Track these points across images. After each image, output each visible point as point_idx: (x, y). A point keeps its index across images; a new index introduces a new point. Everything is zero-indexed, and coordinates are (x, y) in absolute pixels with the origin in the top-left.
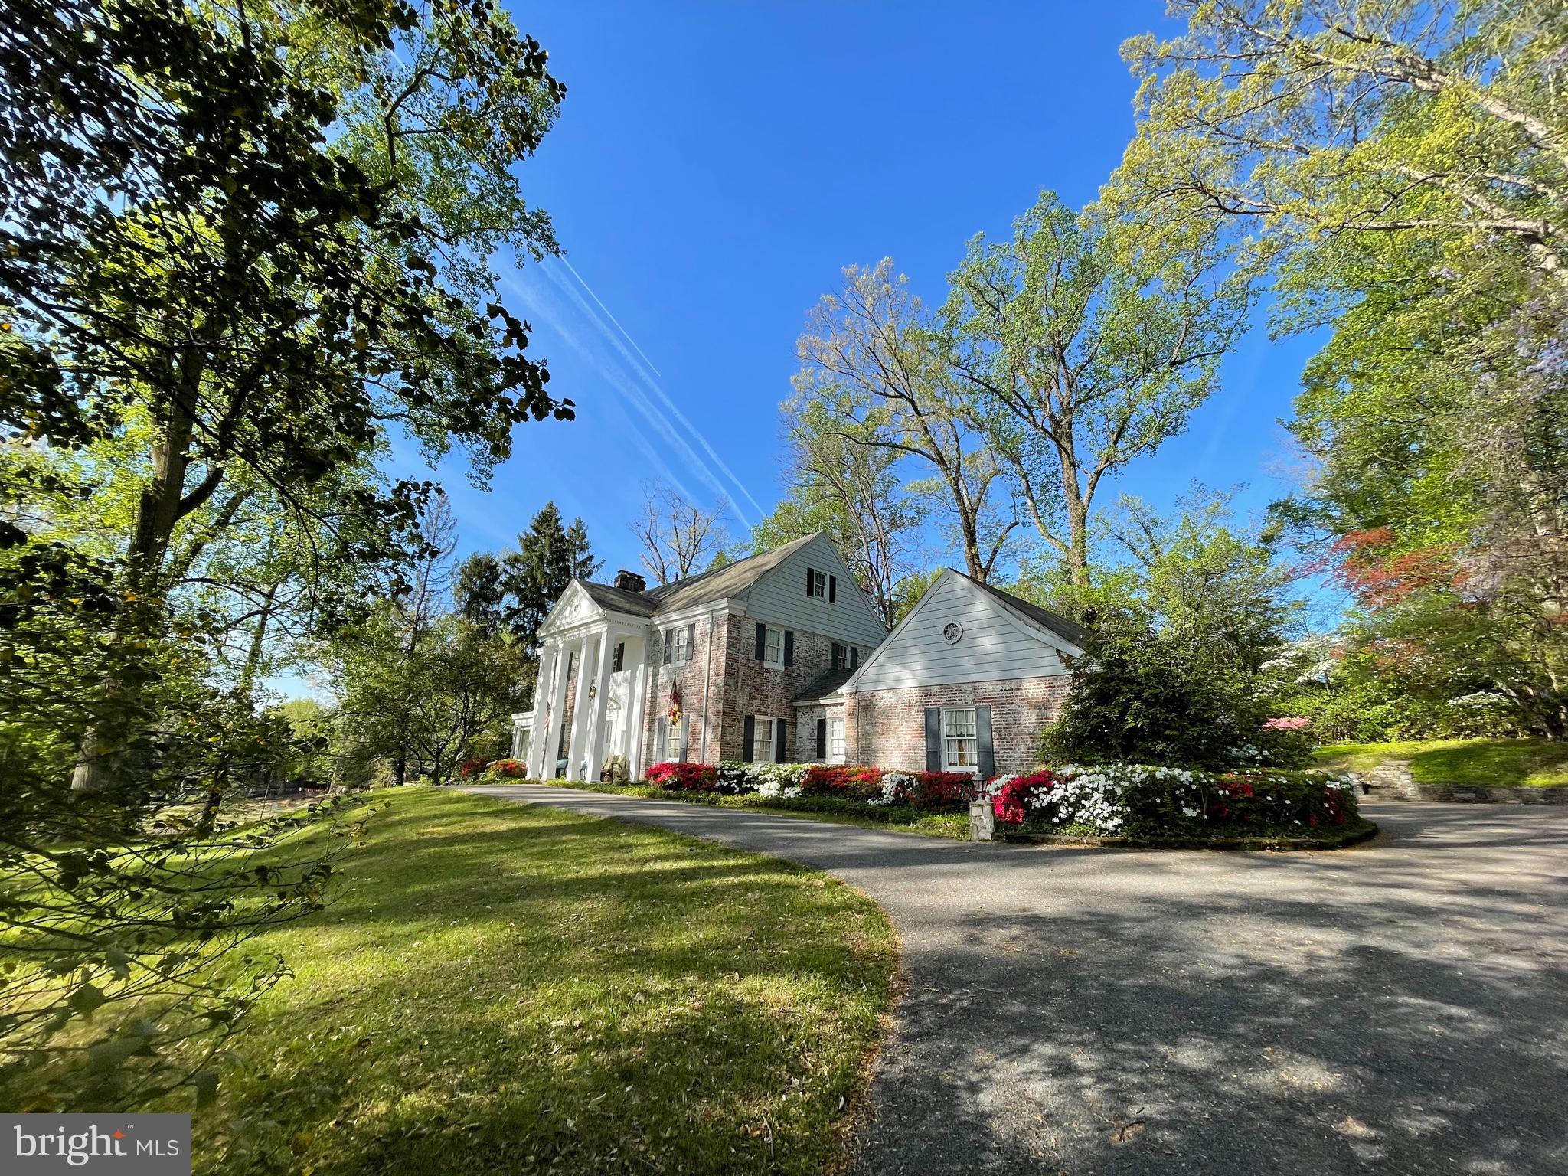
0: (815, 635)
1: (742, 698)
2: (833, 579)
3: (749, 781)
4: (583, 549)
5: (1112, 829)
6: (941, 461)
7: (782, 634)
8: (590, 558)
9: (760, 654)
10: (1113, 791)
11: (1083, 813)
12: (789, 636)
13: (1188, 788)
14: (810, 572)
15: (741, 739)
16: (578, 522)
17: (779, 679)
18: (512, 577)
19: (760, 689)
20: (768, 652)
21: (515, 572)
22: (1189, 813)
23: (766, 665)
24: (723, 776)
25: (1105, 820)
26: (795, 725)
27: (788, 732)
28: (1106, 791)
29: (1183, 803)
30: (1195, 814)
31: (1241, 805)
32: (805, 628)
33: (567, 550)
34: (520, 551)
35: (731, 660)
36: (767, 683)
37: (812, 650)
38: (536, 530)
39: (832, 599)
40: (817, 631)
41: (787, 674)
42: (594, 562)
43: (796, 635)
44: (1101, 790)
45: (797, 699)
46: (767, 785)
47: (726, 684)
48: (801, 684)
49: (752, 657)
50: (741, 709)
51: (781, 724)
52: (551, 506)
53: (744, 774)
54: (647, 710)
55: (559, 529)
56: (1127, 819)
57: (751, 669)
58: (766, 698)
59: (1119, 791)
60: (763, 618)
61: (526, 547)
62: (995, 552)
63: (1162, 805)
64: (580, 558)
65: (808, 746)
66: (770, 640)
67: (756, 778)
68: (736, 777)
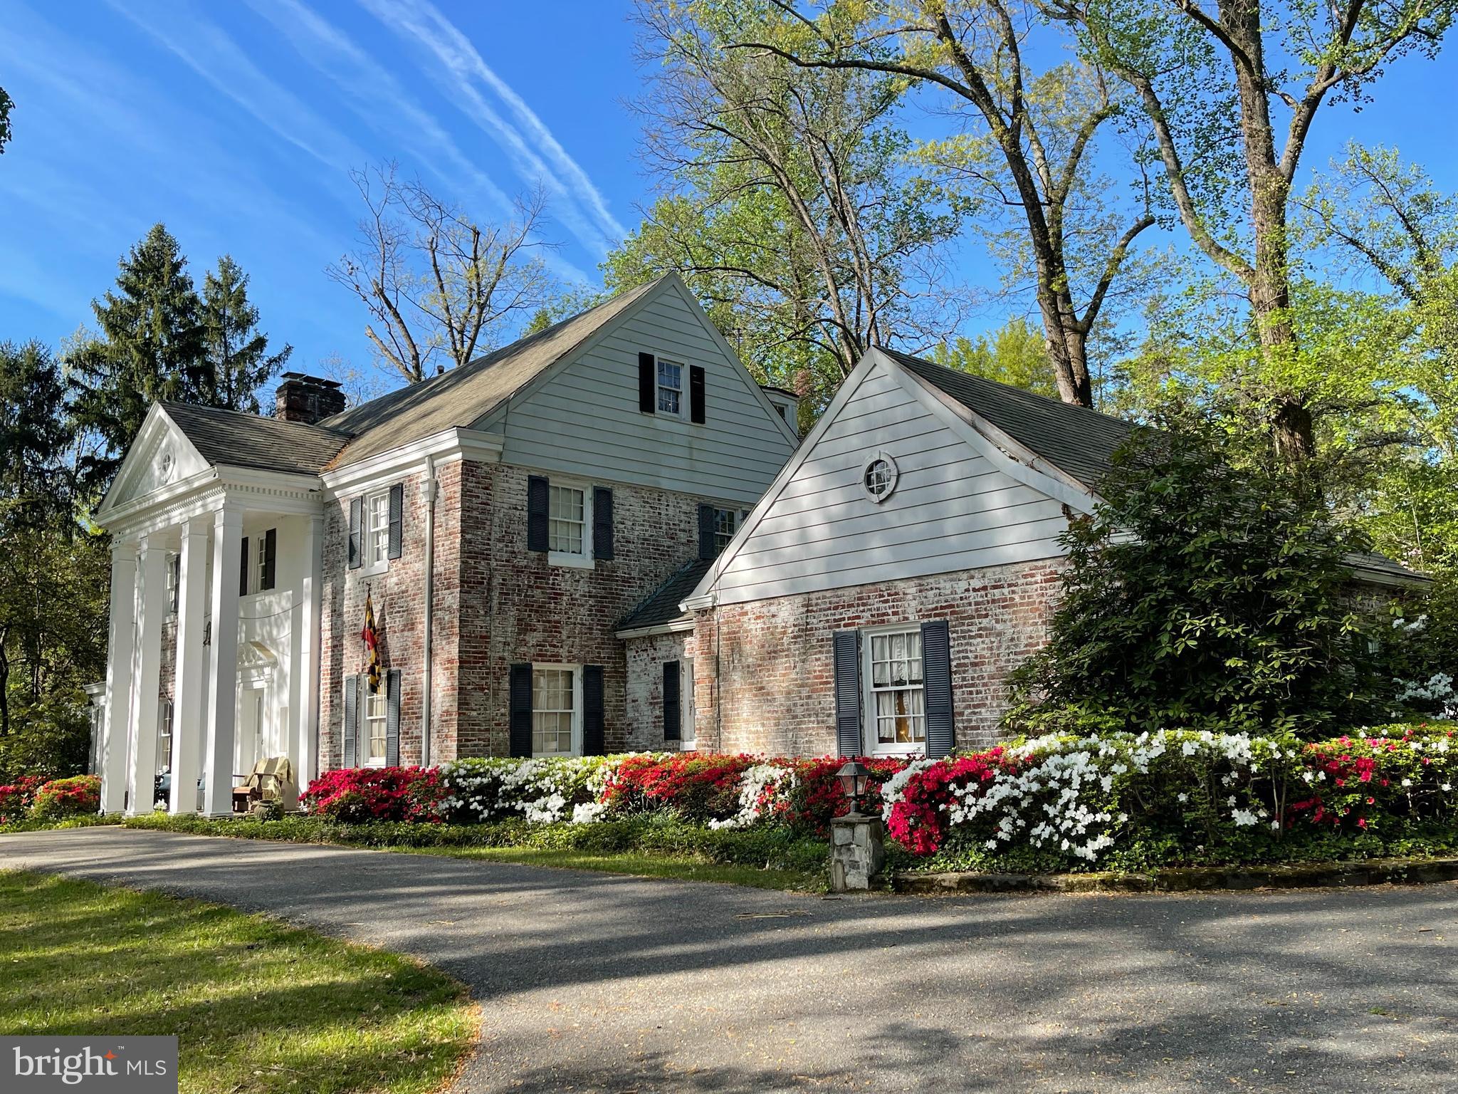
0: (661, 492)
1: (502, 631)
2: (697, 374)
3: (508, 796)
4: (244, 323)
5: (1091, 856)
6: (978, 92)
7: (588, 495)
8: (260, 343)
9: (539, 540)
10: (1096, 784)
11: (1042, 830)
12: (603, 498)
13: (1244, 770)
14: (646, 362)
15: (502, 711)
16: (227, 267)
17: (583, 587)
18: (92, 394)
19: (541, 610)
20: (556, 533)
21: (97, 384)
22: (1243, 818)
23: (554, 559)
24: (458, 791)
25: (1081, 841)
26: (622, 677)
27: (608, 693)
28: (1083, 784)
29: (1232, 800)
30: (1253, 820)
31: (1350, 799)
32: (637, 480)
33: (203, 330)
34: (103, 338)
35: (471, 553)
36: (557, 596)
37: (656, 525)
38: (129, 289)
39: (698, 415)
40: (665, 484)
41: (601, 576)
42: (270, 351)
43: (619, 494)
44: (1076, 784)
45: (624, 624)
46: (540, 802)
47: (463, 605)
48: (634, 596)
49: (521, 545)
50: (501, 650)
51: (593, 677)
52: (160, 233)
53: (497, 782)
54: (326, 663)
55: (183, 285)
56: (1123, 838)
57: (519, 571)
58: (555, 628)
59: (1107, 783)
60: (540, 466)
61: (113, 328)
62: (1104, 286)
63: (1191, 806)
64: (238, 343)
65: (647, 716)
66: (558, 511)
67: (520, 789)
68: (480, 790)
